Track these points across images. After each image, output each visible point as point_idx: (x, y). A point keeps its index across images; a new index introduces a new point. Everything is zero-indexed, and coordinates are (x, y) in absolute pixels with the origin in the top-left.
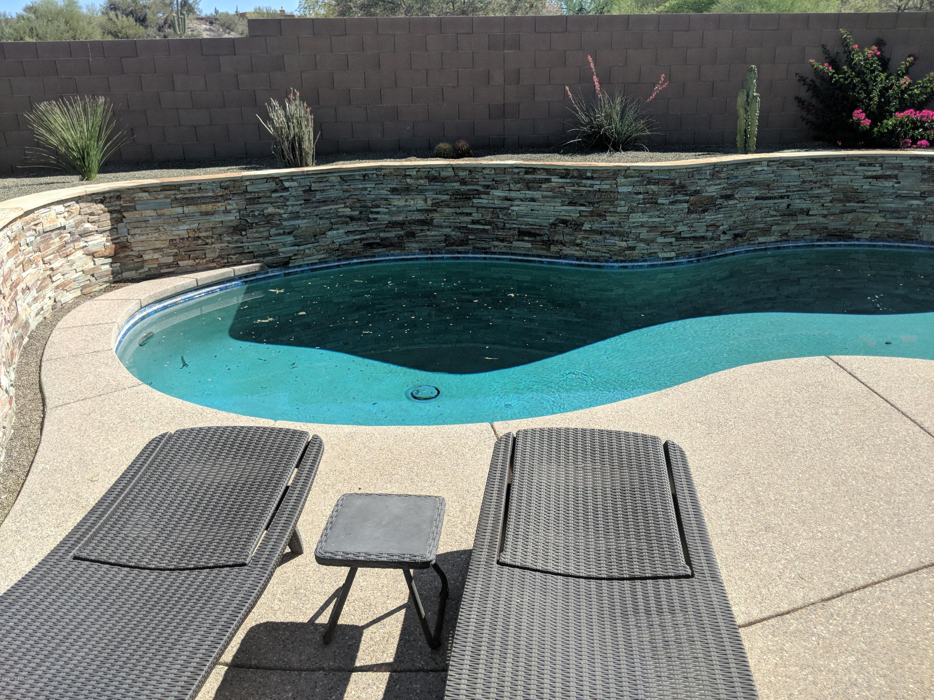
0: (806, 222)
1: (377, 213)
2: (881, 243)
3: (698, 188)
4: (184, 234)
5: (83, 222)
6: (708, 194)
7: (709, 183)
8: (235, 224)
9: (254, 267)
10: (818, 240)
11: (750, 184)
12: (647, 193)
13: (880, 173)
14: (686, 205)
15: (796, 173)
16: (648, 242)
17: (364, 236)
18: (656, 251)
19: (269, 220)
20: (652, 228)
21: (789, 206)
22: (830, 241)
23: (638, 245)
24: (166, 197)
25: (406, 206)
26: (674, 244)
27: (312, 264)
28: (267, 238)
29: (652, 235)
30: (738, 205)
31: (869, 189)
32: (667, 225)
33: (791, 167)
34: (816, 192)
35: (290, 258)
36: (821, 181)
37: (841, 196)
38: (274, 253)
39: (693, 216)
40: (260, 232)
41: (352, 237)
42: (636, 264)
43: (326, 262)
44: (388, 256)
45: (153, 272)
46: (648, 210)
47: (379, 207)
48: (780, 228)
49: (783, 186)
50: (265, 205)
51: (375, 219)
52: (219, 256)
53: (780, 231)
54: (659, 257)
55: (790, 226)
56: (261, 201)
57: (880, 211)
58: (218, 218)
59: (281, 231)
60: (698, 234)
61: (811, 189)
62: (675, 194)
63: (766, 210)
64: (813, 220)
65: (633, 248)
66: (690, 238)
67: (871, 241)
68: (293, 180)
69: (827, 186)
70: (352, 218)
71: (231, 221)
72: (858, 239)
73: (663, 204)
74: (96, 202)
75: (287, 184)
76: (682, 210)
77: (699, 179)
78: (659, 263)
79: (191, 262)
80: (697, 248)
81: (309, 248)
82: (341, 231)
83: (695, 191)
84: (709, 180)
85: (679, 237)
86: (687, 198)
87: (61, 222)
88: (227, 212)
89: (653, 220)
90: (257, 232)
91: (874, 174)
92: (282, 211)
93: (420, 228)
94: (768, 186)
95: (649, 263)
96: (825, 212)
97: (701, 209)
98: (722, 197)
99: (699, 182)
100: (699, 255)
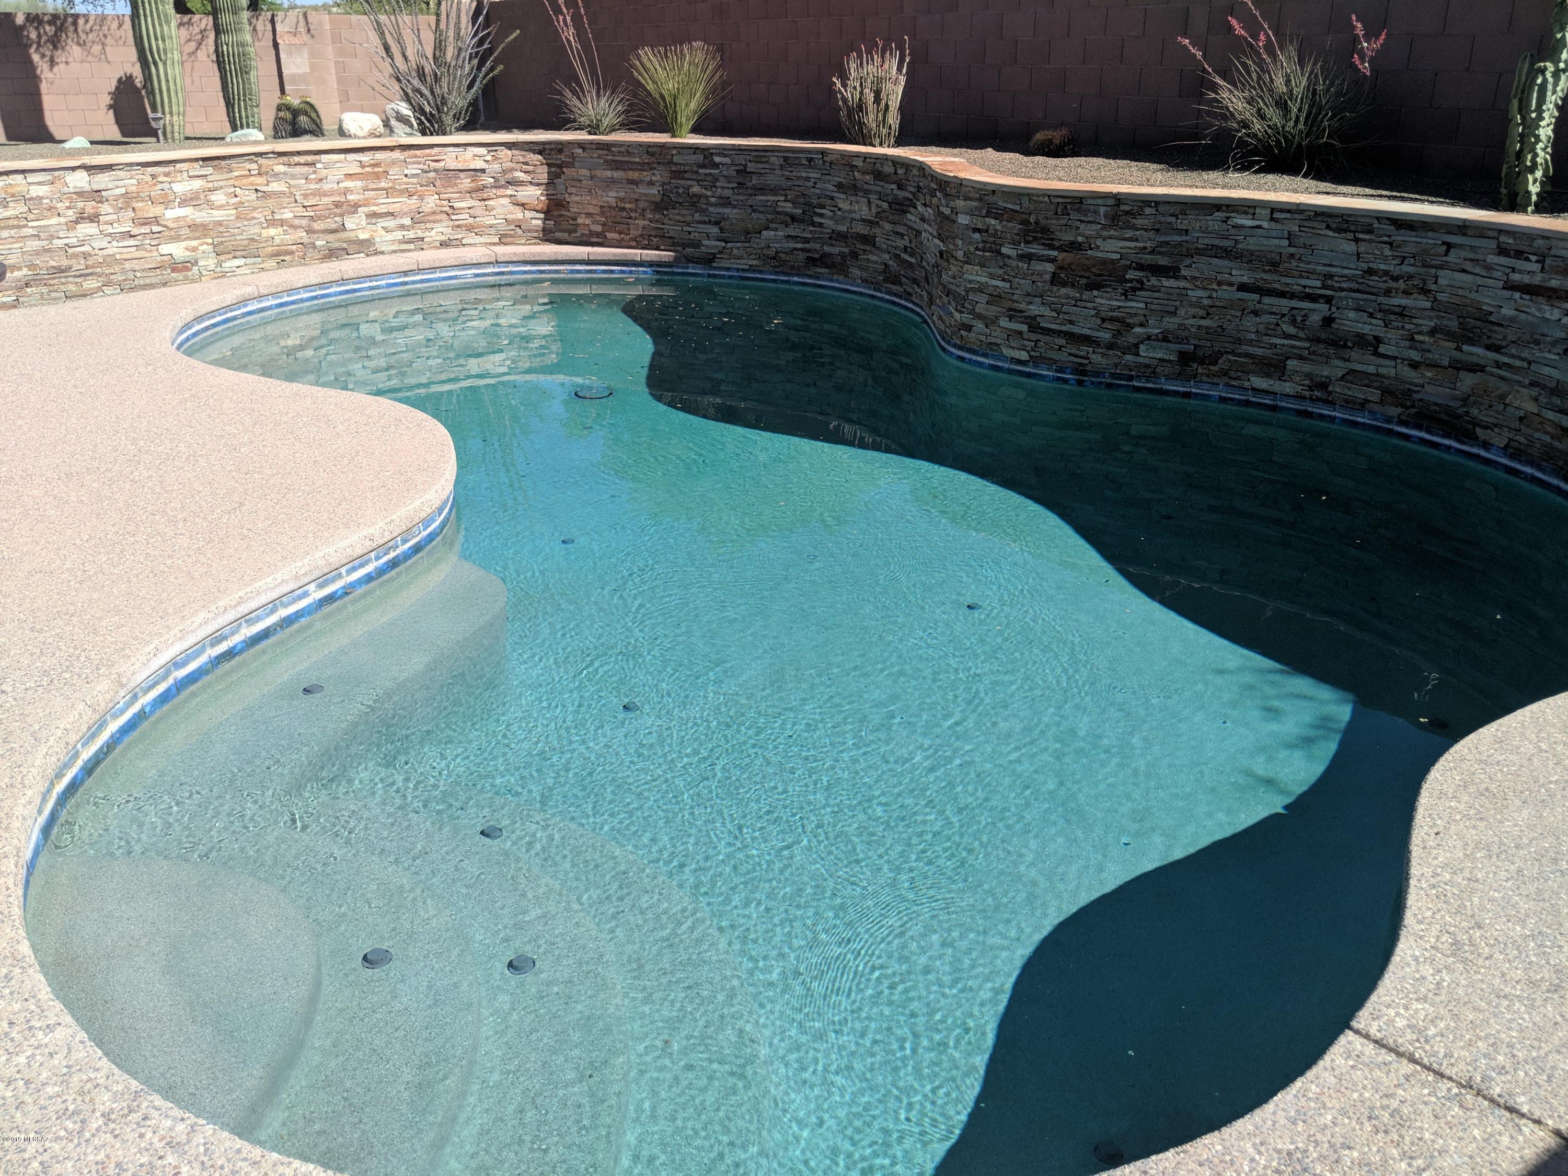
0: (1371, 369)
1: (821, 215)
2: (1528, 470)
3: (1080, 239)
4: (612, 202)
5: (512, 170)
6: (1100, 255)
7: (1105, 233)
8: (658, 199)
9: (666, 255)
10: (1401, 423)
11: (1216, 252)
12: (987, 231)
13: (1537, 280)
14: (1050, 267)
15: (1351, 247)
16: (990, 322)
17: (807, 246)
18: (999, 341)
19: (694, 202)
20: (995, 298)
21: (1328, 321)
22: (1429, 432)
23: (974, 322)
24: (599, 157)
25: (850, 212)
26: (1025, 336)
27: (743, 270)
28: (688, 224)
29: (993, 310)
30: (1190, 293)
31: (1512, 319)
32: (1015, 297)
33: (1334, 231)
34: (1396, 301)
35: (714, 254)
36: (1410, 277)
37: (1453, 324)
38: (696, 245)
39: (1063, 291)
40: (683, 215)
41: (792, 245)
42: (974, 358)
43: (761, 272)
44: (832, 281)
45: (585, 239)
46: (988, 264)
47: (823, 207)
48: (1307, 368)
49: (1314, 272)
50: (690, 182)
51: (821, 225)
52: (641, 235)
53: (1309, 376)
54: (1003, 355)
55: (1333, 369)
56: (686, 176)
57: (1533, 384)
58: (642, 190)
59: (706, 219)
60: (1076, 330)
61: (1388, 292)
62: (1027, 242)
63: (1273, 319)
64: (1387, 368)
65: (969, 328)
66: (1059, 333)
67: (1512, 457)
68: (725, 156)
69: (1425, 291)
70: (793, 219)
71: (654, 195)
72: (1486, 445)
73: (1009, 257)
74: (534, 152)
75: (717, 159)
76: (1040, 275)
77: (1082, 221)
78: (1006, 366)
79: (616, 236)
80: (1076, 356)
81: (738, 248)
82: (780, 233)
83: (1072, 243)
84: (1105, 227)
85: (1034, 325)
86: (1055, 253)
87: (480, 164)
88: (651, 183)
89: (995, 283)
90: (679, 214)
91: (1526, 279)
92: (709, 193)
93: (863, 247)
94: (1275, 264)
95: (992, 362)
96: (1415, 356)
97: (1084, 281)
98: (1141, 267)
99: (1082, 226)
100: (1084, 373)
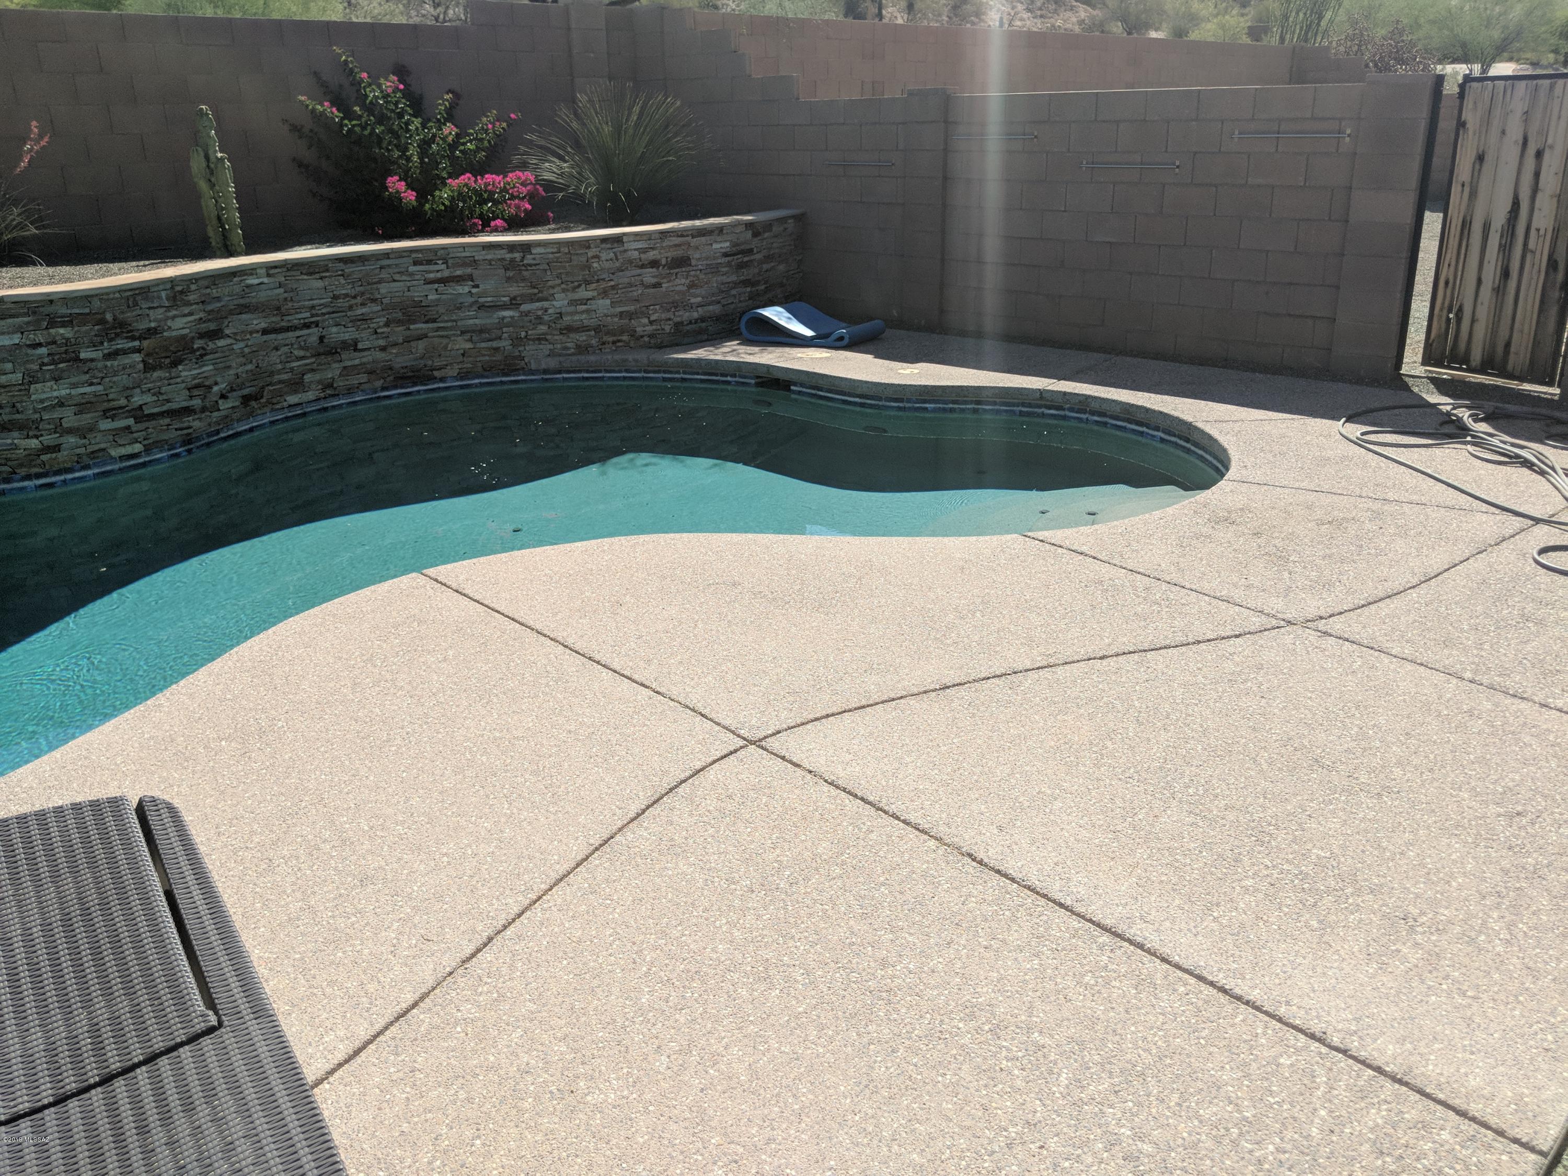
0: (357, 362)
2: (477, 381)
3: (153, 325)
6: (174, 333)
7: (170, 314)
10: (384, 389)
11: (245, 308)
12: (54, 343)
13: (446, 273)
14: (137, 357)
15: (320, 284)
16: (81, 432)
18: (103, 446)
20: (83, 406)
21: (322, 338)
22: (402, 387)
23: (63, 440)
26: (134, 429)
29: (87, 419)
30: (235, 347)
31: (439, 300)
32: (111, 397)
33: (306, 274)
34: (359, 312)
36: (363, 294)
37: (399, 315)
39: (156, 374)
42: (70, 476)
46: (65, 375)
48: (318, 377)
49: (304, 307)
53: (319, 382)
54: (112, 458)
55: (333, 372)
57: (463, 333)
60: (174, 406)
61: (351, 308)
62: (110, 340)
63: (286, 349)
64: (367, 357)
65: (56, 448)
66: (162, 414)
67: (462, 379)
69: (374, 300)
72: (442, 380)
73: (92, 360)
76: (132, 366)
77: (150, 308)
78: (116, 467)
80: (181, 429)
83: (149, 330)
84: (168, 308)
85: (139, 414)
86: (137, 343)
89: (82, 390)
91: (439, 275)
94: (278, 309)
95: (96, 471)
96: (382, 342)
97: (167, 361)
98: (201, 336)
99: (151, 312)
100: (189, 442)
